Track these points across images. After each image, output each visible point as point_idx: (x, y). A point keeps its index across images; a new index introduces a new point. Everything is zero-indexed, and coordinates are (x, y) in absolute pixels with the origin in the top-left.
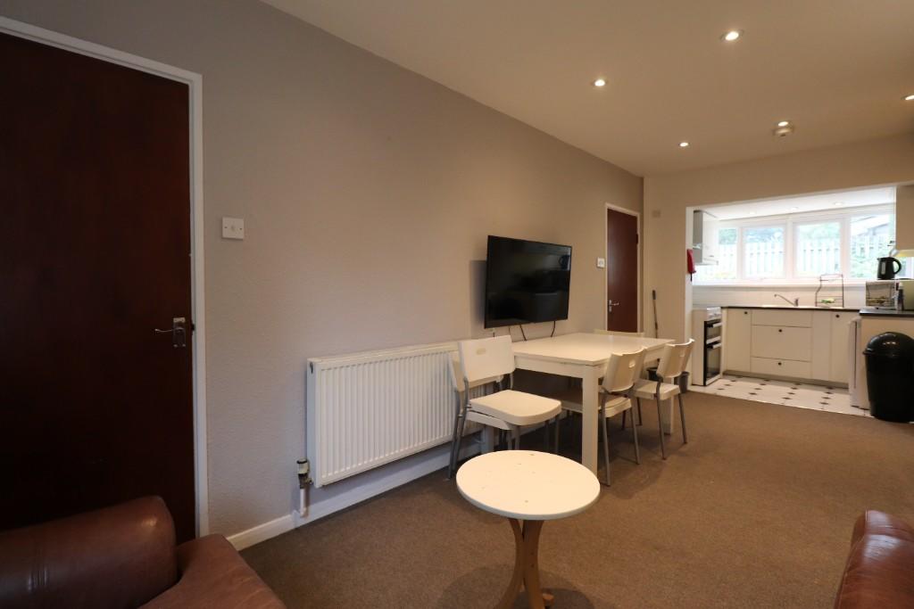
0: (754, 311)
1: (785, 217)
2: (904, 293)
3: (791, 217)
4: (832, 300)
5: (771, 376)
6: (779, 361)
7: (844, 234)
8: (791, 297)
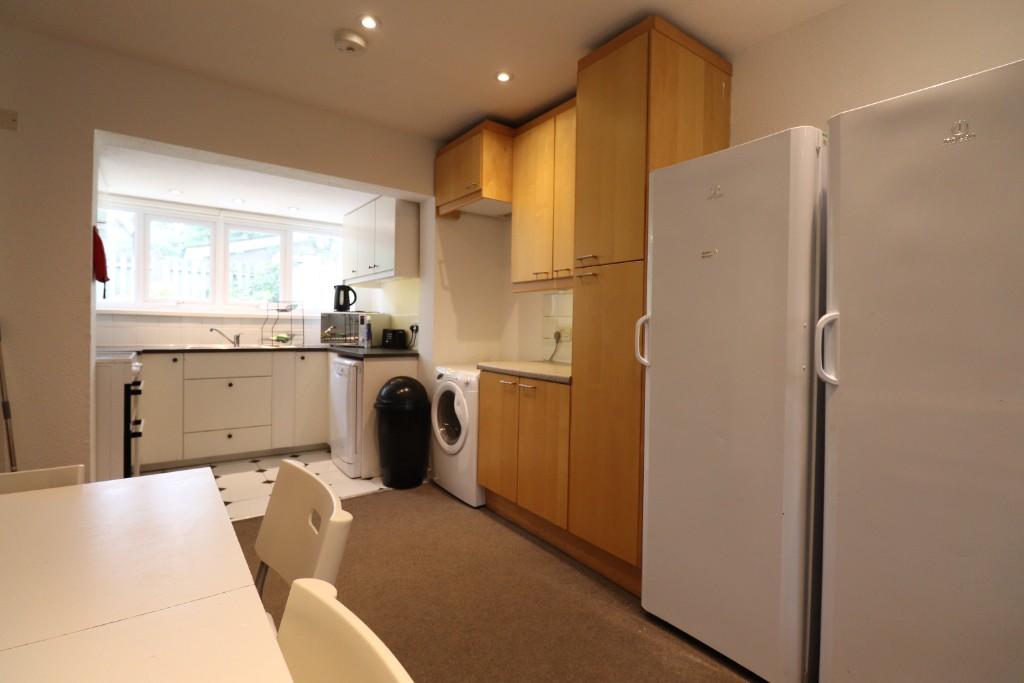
0: (187, 355)
1: (216, 212)
2: (372, 326)
3: (223, 214)
4: (285, 336)
5: (215, 457)
6: (228, 432)
7: (286, 249)
8: (231, 331)
